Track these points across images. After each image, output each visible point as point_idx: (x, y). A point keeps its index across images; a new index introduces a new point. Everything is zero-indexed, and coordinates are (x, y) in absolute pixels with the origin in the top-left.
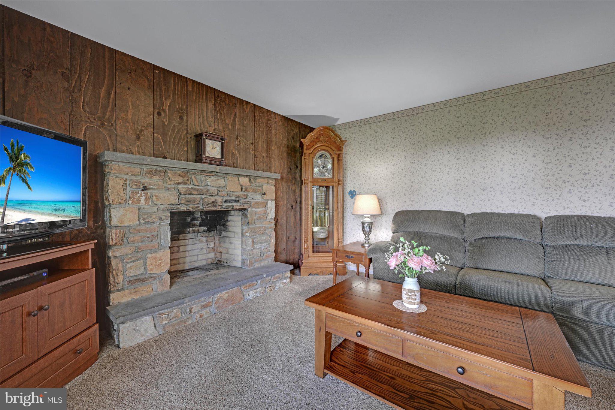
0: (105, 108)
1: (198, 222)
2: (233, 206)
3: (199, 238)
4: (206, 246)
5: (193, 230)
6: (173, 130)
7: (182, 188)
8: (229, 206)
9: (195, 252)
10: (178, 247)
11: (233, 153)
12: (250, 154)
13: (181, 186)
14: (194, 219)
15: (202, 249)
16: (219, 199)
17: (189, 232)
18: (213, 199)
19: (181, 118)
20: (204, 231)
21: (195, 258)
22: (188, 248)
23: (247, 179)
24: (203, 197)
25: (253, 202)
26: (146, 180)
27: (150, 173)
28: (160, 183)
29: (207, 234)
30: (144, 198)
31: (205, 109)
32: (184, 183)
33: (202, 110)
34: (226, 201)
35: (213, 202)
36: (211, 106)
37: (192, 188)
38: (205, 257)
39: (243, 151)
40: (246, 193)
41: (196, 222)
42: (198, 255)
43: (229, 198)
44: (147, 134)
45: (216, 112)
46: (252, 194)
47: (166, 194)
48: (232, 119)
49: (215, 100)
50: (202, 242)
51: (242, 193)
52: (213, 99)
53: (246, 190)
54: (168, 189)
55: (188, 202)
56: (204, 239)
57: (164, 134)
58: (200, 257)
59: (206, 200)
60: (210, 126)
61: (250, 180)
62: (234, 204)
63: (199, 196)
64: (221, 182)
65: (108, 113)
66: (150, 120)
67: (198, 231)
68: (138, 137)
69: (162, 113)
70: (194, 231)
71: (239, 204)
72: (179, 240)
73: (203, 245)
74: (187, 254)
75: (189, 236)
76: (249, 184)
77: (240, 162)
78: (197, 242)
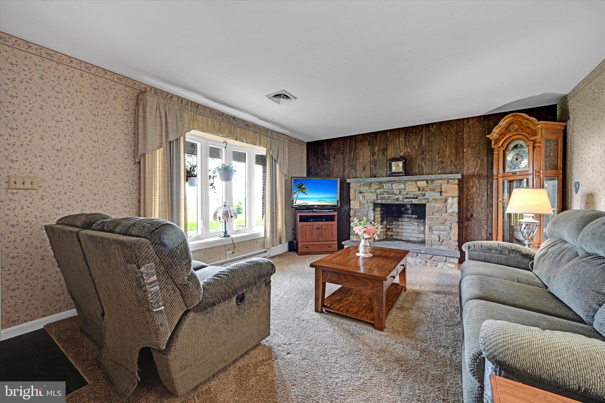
0: (353, 160)
1: (410, 212)
2: (412, 201)
3: (412, 222)
4: (418, 229)
5: (408, 216)
6: (380, 161)
7: (378, 191)
8: (408, 201)
9: (409, 231)
10: (399, 225)
11: (419, 165)
12: (436, 161)
13: (378, 190)
14: (406, 209)
15: (414, 230)
16: (401, 197)
17: (405, 218)
18: (397, 197)
19: (383, 153)
20: (415, 218)
21: (409, 235)
22: (405, 227)
23: (425, 182)
24: (391, 195)
25: (431, 198)
26: (362, 189)
27: (363, 185)
28: (368, 190)
29: (418, 221)
30: (361, 197)
31: (398, 143)
32: (379, 189)
33: (396, 144)
34: (406, 198)
35: (397, 199)
36: (402, 139)
37: (384, 191)
38: (416, 235)
39: (429, 161)
40: (424, 192)
41: (408, 211)
42: (411, 233)
43: (408, 196)
44: (368, 167)
45: (406, 141)
46: (429, 192)
47: (371, 194)
48: (418, 141)
49: (405, 135)
50: (414, 225)
51: (421, 192)
52: (404, 134)
53: (423, 190)
54: (372, 192)
55: (382, 199)
56: (416, 224)
57: (375, 165)
58: (413, 235)
59: (393, 197)
60: (401, 152)
61: (427, 182)
62: (413, 200)
63: (388, 195)
64: (402, 186)
65: (354, 162)
66: (369, 160)
67: (411, 218)
68: (364, 169)
69: (374, 155)
70: (408, 218)
71: (417, 200)
72: (398, 221)
73: (416, 227)
74: (404, 231)
75: (405, 220)
76: (426, 185)
77: (426, 170)
78: (411, 225)
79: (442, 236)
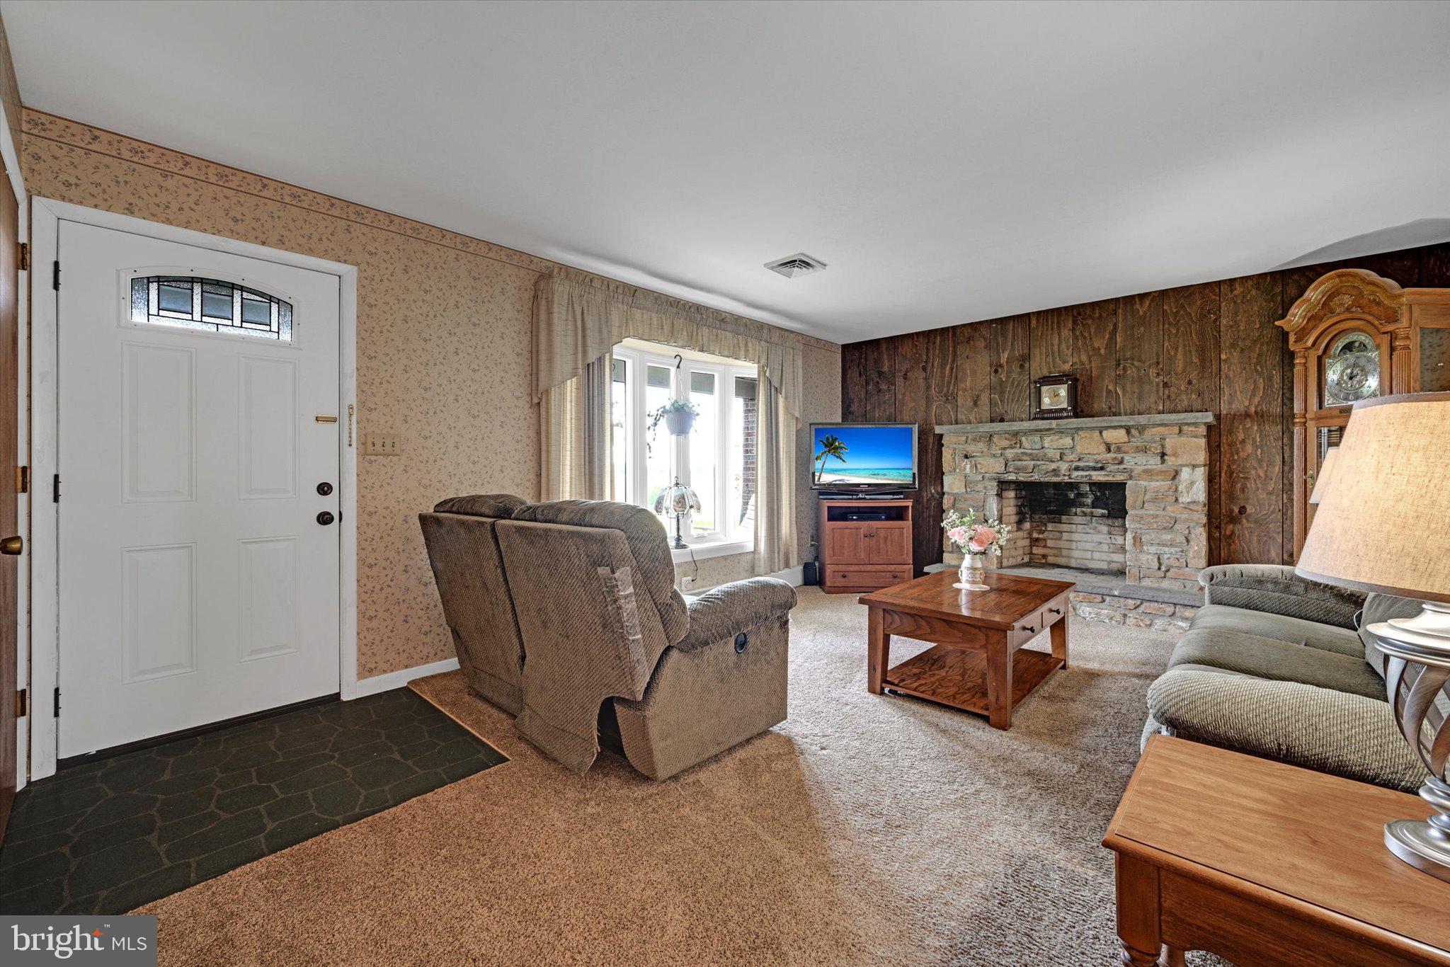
0: (949, 383)
1: (1089, 501)
2: (1090, 476)
3: (1094, 525)
4: (1109, 541)
5: (1083, 512)
6: (1013, 383)
7: (1010, 453)
8: (1082, 476)
9: (1089, 546)
10: (1061, 532)
11: (1109, 392)
12: (1150, 382)
13: (1008, 451)
14: (1080, 495)
15: (1100, 543)
16: (1064, 467)
17: (1076, 514)
18: (1054, 466)
19: (1022, 366)
20: (1103, 516)
21: (1088, 555)
22: (1076, 537)
23: (1123, 432)
24: (1039, 463)
25: (1138, 470)
26: (971, 448)
27: (974, 440)
28: (985, 450)
29: (1110, 522)
30: (969, 466)
31: (1056, 342)
32: (1011, 447)
33: (1052, 345)
34: (1077, 469)
35: (1054, 470)
36: (1066, 333)
37: (1023, 453)
38: (1104, 557)
39: (1133, 383)
40: (1119, 456)
41: (1085, 500)
42: (1092, 551)
43: (1081, 464)
44: (985, 398)
45: (1076, 338)
46: (1134, 455)
47: (991, 461)
48: (1107, 337)
49: (1075, 322)
50: (1099, 532)
51: (1112, 455)
52: (1071, 322)
53: (1119, 450)
54: (994, 456)
55: (1018, 470)
56: (1105, 529)
57: (1002, 393)
58: (1096, 556)
59: (1044, 467)
60: (1065, 362)
61: (1128, 432)
62: (1093, 473)
63: (1033, 462)
64: (1067, 441)
65: (951, 388)
66: (987, 381)
67: (1092, 515)
68: (975, 404)
69: (1000, 370)
70: (1085, 514)
71: (1103, 473)
72: (1060, 523)
73: (1103, 537)
74: (1074, 545)
75: (1078, 519)
76: (1126, 439)
77: (1125, 403)
78: (1092, 531)
79: (1166, 556)
